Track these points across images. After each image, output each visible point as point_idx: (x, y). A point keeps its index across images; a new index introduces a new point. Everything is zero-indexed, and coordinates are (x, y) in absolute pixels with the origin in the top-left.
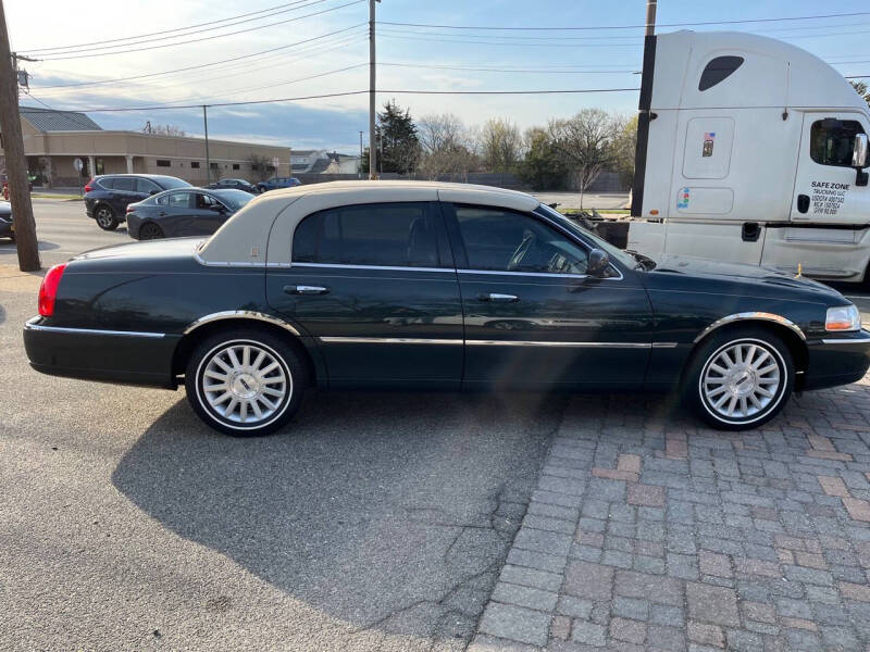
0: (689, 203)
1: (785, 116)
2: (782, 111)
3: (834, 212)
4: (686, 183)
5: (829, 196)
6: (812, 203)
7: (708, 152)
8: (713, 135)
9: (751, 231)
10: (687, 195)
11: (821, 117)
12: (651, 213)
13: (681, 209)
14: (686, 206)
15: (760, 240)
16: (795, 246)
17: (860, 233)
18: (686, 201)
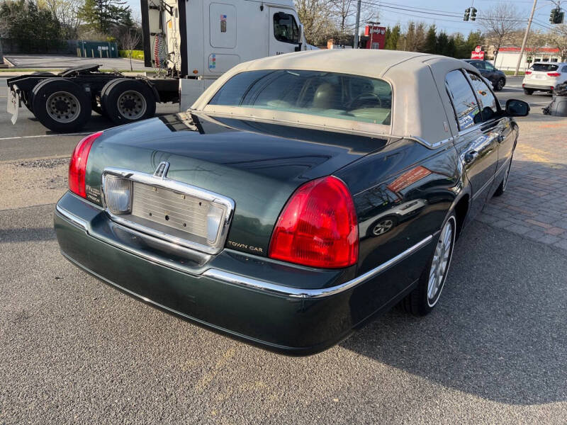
0: (216, 65)
1: (262, 8)
2: (259, 5)
4: (214, 51)
7: (223, 29)
8: (225, 17)
10: (214, 60)
11: (277, 11)
12: (194, 72)
14: (214, 67)
18: (214, 63)
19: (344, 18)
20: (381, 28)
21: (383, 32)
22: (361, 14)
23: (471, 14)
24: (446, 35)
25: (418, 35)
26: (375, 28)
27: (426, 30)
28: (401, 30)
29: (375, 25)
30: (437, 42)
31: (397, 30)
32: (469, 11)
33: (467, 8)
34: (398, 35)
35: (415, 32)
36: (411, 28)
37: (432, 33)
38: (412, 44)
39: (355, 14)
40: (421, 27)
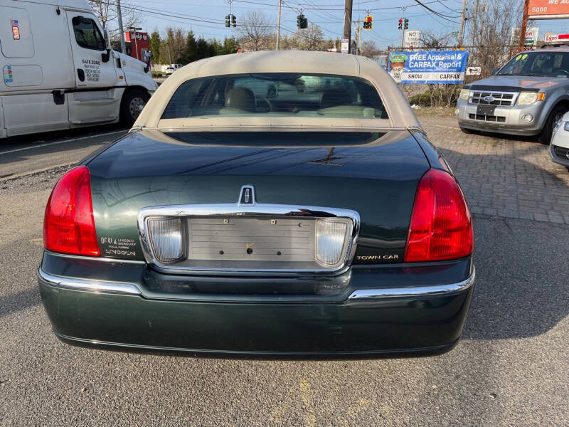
0: (13, 78)
1: (58, 12)
2: (55, 8)
3: (97, 80)
4: (8, 62)
5: (93, 69)
6: (85, 74)
9: (58, 97)
10: (10, 72)
11: (76, 14)
13: (8, 84)
14: (12, 80)
15: (66, 102)
16: (84, 105)
17: (110, 92)
18: (11, 76)
19: (104, 23)
20: (142, 34)
21: (145, 38)
22: (123, 18)
23: (231, 21)
24: (205, 40)
25: (179, 41)
26: (137, 34)
27: (185, 36)
28: (160, 36)
29: (137, 31)
30: (198, 48)
31: (156, 36)
32: (229, 18)
33: (227, 15)
34: (158, 40)
35: (175, 38)
36: (171, 34)
37: (191, 38)
38: (174, 50)
39: (117, 19)
40: (179, 33)
